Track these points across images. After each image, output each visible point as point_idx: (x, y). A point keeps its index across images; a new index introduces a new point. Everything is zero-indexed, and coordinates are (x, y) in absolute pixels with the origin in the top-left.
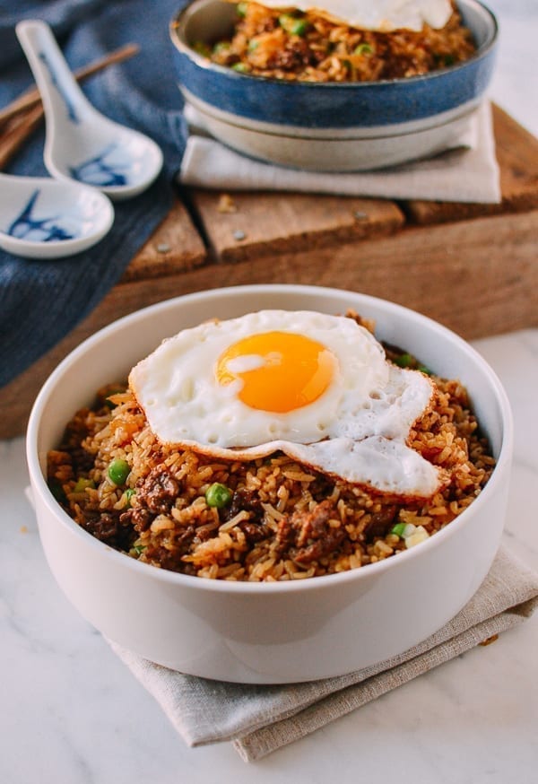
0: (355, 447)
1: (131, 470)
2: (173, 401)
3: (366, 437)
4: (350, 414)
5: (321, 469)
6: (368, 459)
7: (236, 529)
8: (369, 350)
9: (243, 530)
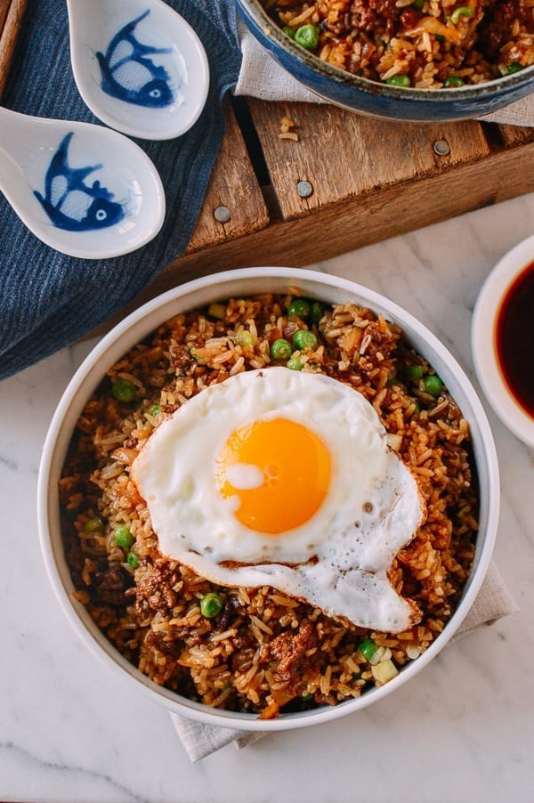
0: (338, 585)
1: (135, 541)
2: (172, 501)
3: (351, 569)
4: (339, 536)
5: (305, 600)
6: (347, 599)
7: (226, 642)
8: (370, 440)
9: (232, 644)
